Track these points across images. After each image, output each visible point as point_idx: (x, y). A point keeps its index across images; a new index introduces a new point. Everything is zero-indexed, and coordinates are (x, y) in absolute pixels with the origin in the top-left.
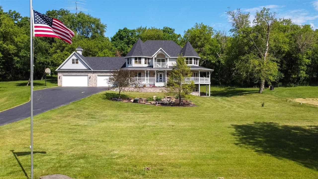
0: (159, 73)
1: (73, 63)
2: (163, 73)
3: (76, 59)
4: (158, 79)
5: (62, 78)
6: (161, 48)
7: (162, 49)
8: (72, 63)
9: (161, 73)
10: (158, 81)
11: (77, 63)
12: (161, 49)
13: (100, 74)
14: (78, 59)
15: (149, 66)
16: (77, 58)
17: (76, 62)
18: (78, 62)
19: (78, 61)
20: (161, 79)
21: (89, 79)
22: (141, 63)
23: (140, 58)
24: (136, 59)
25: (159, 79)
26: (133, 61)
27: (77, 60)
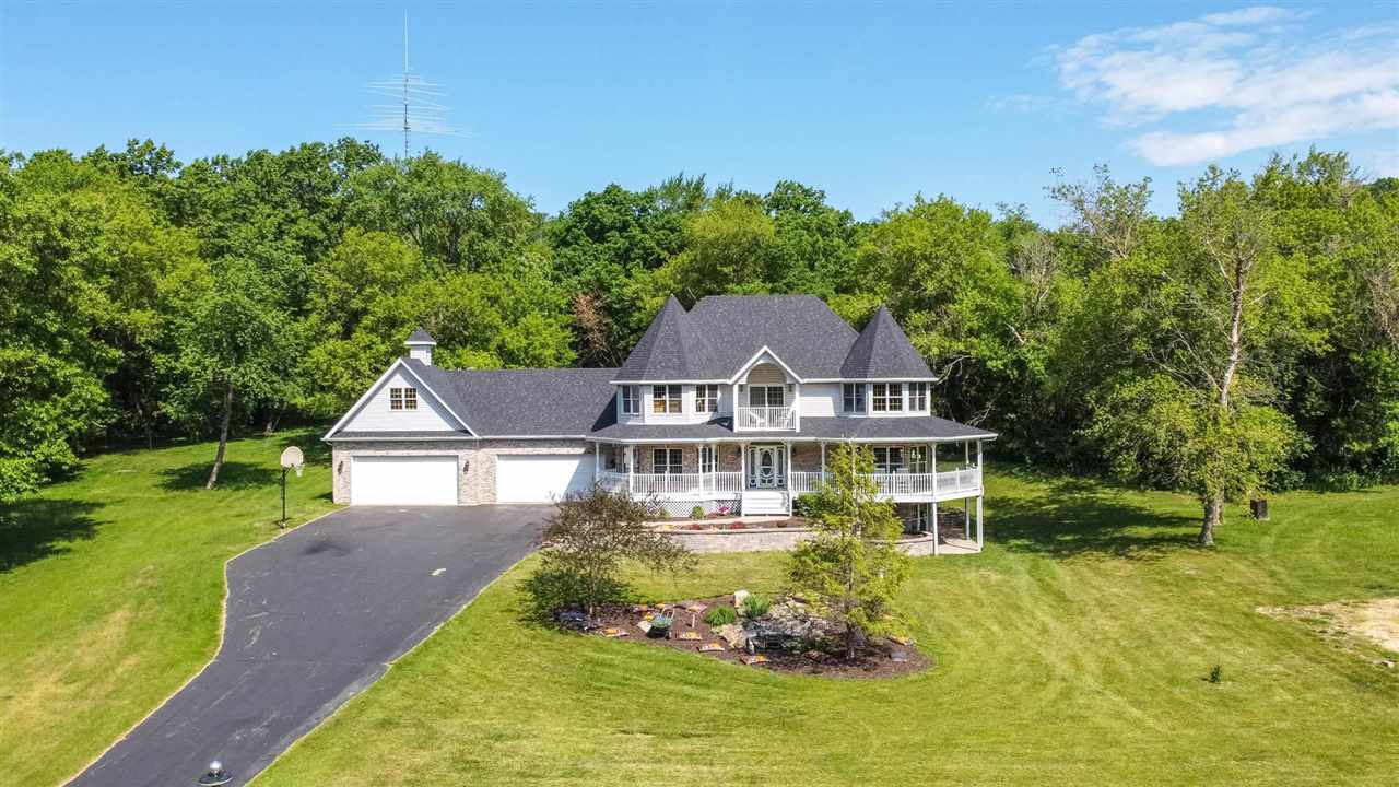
0: (758, 447)
1: (396, 405)
2: (775, 447)
3: (406, 390)
4: (753, 473)
5: (349, 472)
6: (765, 348)
7: (772, 350)
8: (393, 407)
9: (766, 448)
10: (753, 481)
11: (412, 404)
12: (766, 352)
13: (506, 451)
14: (415, 390)
15: (715, 417)
16: (410, 387)
17: (407, 402)
18: (415, 401)
19: (415, 396)
20: (767, 471)
21: (462, 472)
22: (680, 411)
23: (676, 390)
24: (659, 391)
25: (758, 472)
26: (648, 399)
27: (411, 392)
